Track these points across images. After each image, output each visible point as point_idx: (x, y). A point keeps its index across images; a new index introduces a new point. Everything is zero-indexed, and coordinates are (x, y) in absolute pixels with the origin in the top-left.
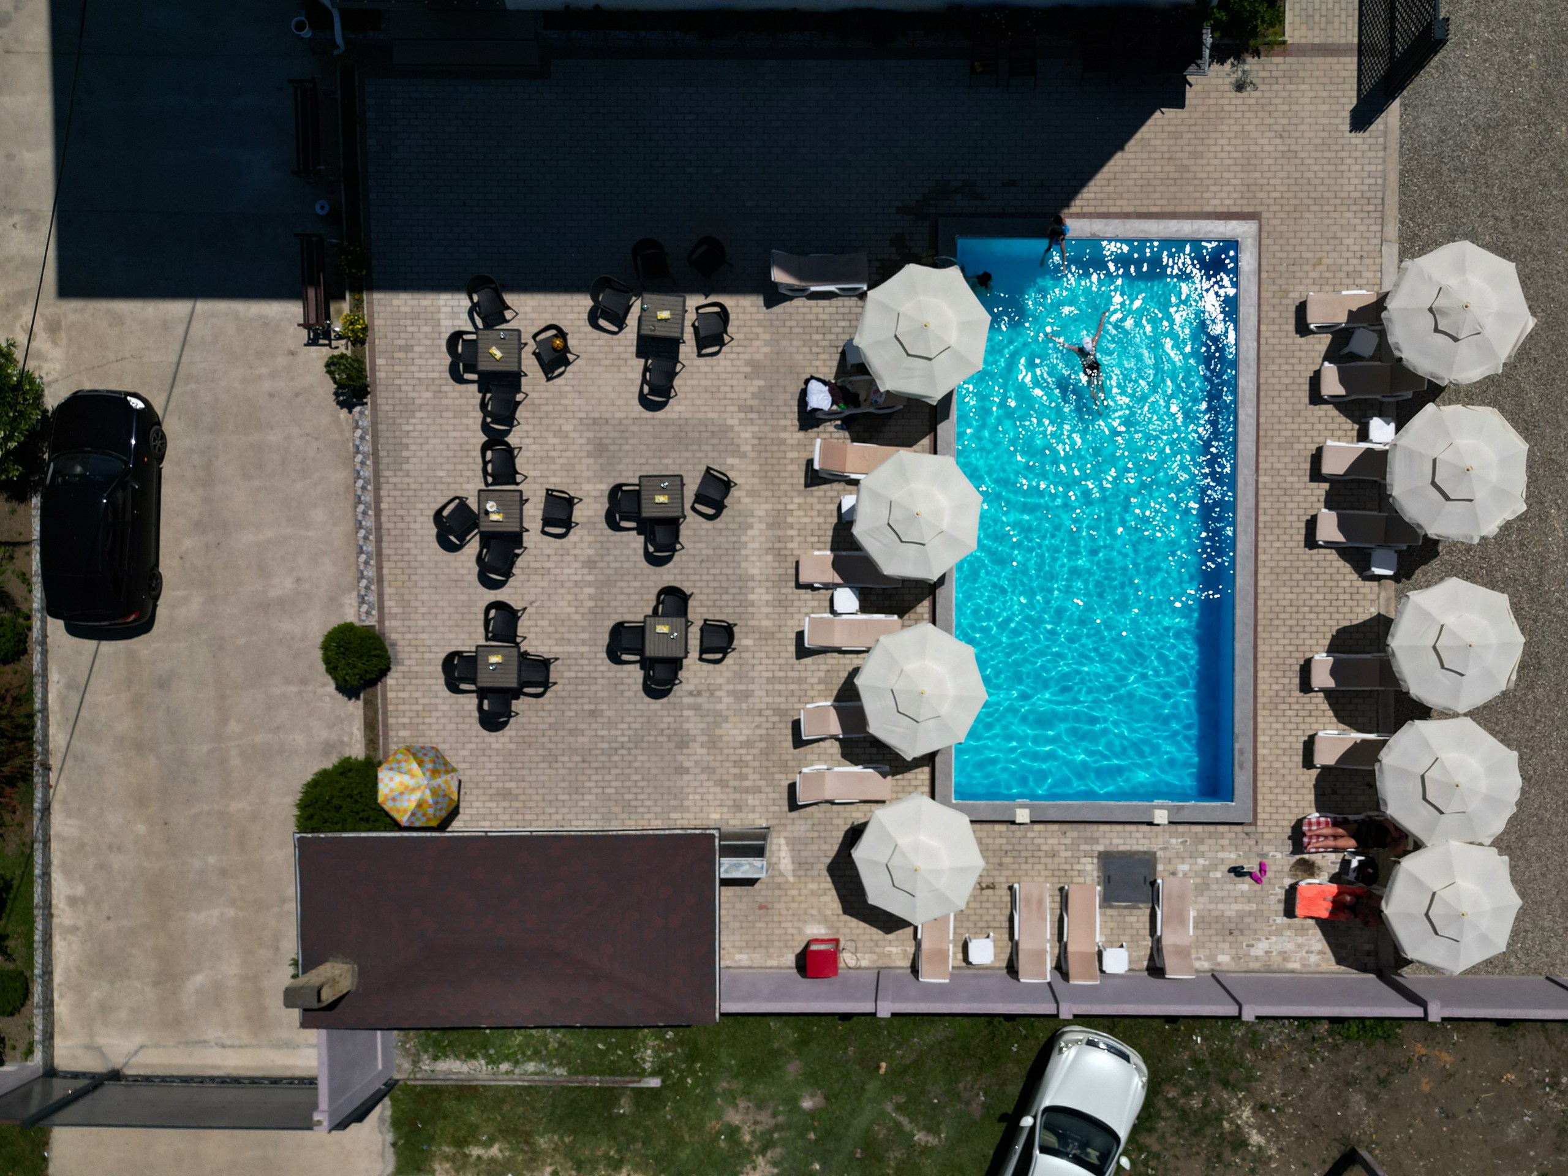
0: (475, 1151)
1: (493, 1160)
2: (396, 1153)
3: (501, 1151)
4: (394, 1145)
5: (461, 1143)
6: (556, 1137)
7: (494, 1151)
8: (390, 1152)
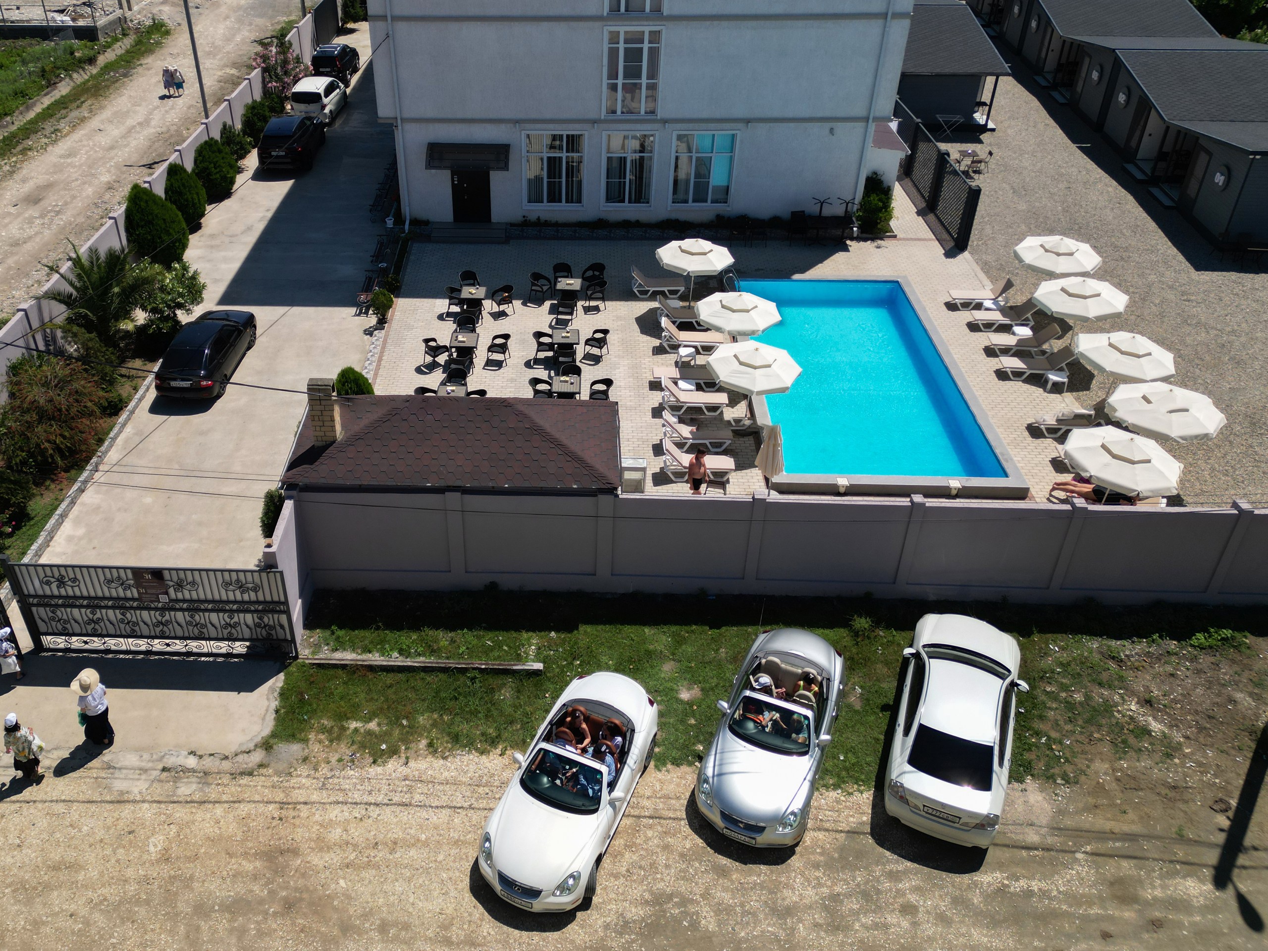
0: (353, 725)
1: (369, 733)
2: (277, 719)
3: (379, 725)
4: (277, 711)
5: (342, 717)
6: (436, 716)
7: (373, 725)
8: (271, 716)
